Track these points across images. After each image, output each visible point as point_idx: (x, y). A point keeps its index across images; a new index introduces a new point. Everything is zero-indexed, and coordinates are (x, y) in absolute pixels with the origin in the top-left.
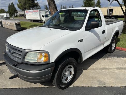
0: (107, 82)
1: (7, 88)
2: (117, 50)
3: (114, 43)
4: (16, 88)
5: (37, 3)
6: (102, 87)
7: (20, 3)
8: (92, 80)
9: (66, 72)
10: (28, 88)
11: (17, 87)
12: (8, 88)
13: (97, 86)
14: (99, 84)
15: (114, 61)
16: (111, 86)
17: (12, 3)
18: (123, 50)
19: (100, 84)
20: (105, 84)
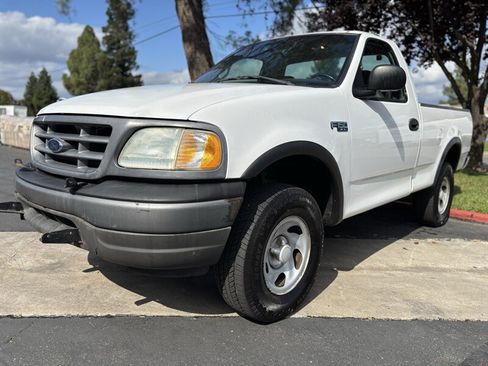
0: (446, 307)
1: (11, 316)
2: (455, 221)
3: (444, 188)
4: (55, 317)
5: (140, 76)
6: (427, 321)
7: (75, 71)
8: (382, 300)
9: (280, 245)
10: (109, 317)
11: (57, 314)
12: (15, 314)
13: (408, 316)
14: (415, 311)
15: (453, 247)
16: (467, 321)
17: (44, 72)
18: (480, 218)
19: (419, 313)
20: (438, 311)
